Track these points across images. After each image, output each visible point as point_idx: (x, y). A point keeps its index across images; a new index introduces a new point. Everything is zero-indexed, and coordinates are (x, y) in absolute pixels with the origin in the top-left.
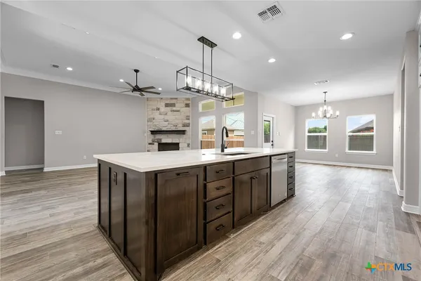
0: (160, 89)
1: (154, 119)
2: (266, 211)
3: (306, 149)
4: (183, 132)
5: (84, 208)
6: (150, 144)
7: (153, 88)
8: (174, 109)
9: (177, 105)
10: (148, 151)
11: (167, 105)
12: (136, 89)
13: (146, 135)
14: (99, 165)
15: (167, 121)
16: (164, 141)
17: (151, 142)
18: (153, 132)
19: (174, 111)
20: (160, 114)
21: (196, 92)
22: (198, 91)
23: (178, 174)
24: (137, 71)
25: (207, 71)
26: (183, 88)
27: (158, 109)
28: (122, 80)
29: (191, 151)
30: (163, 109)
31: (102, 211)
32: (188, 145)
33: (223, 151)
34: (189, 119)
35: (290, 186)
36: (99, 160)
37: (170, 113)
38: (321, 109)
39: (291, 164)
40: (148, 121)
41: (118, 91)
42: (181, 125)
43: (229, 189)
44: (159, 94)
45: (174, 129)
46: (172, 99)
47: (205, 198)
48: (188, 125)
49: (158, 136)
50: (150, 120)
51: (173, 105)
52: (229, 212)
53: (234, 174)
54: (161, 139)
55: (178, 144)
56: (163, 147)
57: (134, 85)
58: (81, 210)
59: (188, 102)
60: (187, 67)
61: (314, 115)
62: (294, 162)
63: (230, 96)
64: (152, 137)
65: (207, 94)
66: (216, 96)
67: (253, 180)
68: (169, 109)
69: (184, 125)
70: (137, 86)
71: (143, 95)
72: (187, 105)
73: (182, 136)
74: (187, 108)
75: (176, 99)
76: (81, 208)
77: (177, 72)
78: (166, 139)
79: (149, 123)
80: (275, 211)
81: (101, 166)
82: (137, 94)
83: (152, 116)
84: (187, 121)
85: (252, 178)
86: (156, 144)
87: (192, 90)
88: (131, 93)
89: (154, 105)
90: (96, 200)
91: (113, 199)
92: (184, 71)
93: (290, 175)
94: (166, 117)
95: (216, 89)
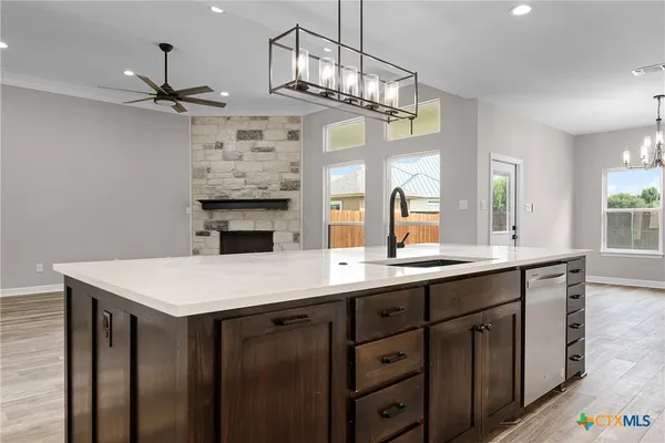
0: (225, 94)
1: (209, 170)
2: (511, 420)
3: (604, 248)
4: (282, 204)
5: (33, 400)
6: (200, 234)
7: (205, 89)
8: (260, 144)
9: (266, 134)
10: (196, 253)
11: (242, 135)
12: (166, 93)
13: (189, 210)
14: (69, 290)
15: (243, 175)
16: (234, 226)
17: (202, 229)
18: (208, 205)
19: (260, 150)
20: (226, 158)
21: (321, 95)
22: (327, 94)
23: (279, 322)
24: (166, 48)
25: (350, 38)
26: (287, 86)
27: (220, 146)
28: (129, 73)
29: (302, 253)
30: (232, 145)
31: (76, 411)
32: (296, 237)
33: (392, 254)
34: (297, 171)
35: (573, 350)
36: (66, 278)
37: (248, 155)
38: (647, 142)
39: (574, 291)
40: (194, 177)
41: (119, 99)
42: (276, 186)
43: (414, 362)
44: (222, 105)
45: (258, 195)
46: (255, 118)
47: (352, 385)
48: (294, 186)
49: (219, 215)
50: (201, 173)
51: (257, 135)
52: (415, 425)
53: (427, 317)
54: (227, 222)
55: (269, 235)
56: (233, 243)
57: (160, 83)
58: (24, 406)
59: (294, 127)
60: (297, 28)
61: (626, 156)
62: (581, 284)
63: (411, 108)
64: (205, 216)
65: (351, 100)
66: (373, 107)
67: (477, 333)
68: (247, 144)
69: (286, 187)
70: (166, 86)
71: (183, 109)
72: (293, 135)
73: (279, 212)
74: (293, 143)
75: (266, 118)
76: (23, 401)
77: (272, 42)
78: (240, 223)
79: (197, 182)
80: (535, 420)
81: (74, 294)
82: (166, 106)
83: (204, 164)
84: (292, 177)
85: (474, 329)
86: (216, 235)
87: (311, 89)
88: (150, 105)
89: (210, 134)
90: (61, 379)
91: (103, 377)
92: (290, 40)
93: (574, 319)
94: (241, 167)
95: (372, 89)
